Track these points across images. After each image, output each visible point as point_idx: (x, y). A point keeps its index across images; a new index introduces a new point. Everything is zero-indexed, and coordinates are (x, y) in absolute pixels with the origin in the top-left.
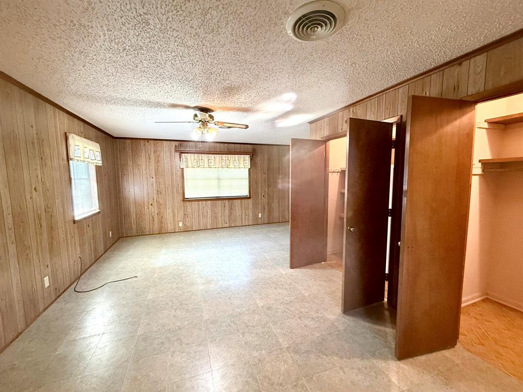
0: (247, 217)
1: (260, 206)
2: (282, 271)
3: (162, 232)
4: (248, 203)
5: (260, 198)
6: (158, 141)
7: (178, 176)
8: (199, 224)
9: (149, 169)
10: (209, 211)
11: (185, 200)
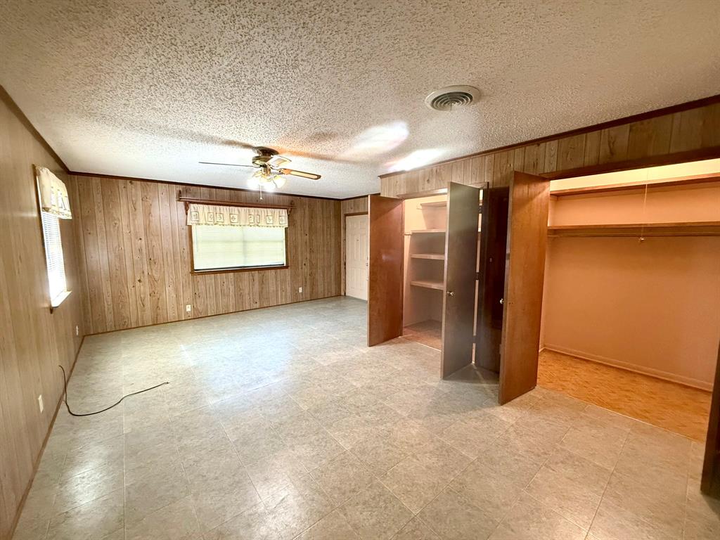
0: (284, 293)
1: (300, 278)
2: (361, 350)
3: (158, 322)
4: (285, 274)
5: (300, 267)
6: (149, 183)
7: (184, 236)
8: (217, 305)
9: (134, 225)
10: (232, 288)
11: (194, 272)
